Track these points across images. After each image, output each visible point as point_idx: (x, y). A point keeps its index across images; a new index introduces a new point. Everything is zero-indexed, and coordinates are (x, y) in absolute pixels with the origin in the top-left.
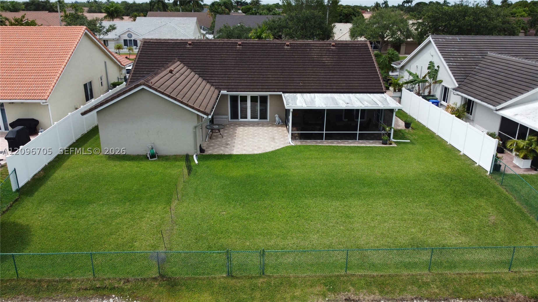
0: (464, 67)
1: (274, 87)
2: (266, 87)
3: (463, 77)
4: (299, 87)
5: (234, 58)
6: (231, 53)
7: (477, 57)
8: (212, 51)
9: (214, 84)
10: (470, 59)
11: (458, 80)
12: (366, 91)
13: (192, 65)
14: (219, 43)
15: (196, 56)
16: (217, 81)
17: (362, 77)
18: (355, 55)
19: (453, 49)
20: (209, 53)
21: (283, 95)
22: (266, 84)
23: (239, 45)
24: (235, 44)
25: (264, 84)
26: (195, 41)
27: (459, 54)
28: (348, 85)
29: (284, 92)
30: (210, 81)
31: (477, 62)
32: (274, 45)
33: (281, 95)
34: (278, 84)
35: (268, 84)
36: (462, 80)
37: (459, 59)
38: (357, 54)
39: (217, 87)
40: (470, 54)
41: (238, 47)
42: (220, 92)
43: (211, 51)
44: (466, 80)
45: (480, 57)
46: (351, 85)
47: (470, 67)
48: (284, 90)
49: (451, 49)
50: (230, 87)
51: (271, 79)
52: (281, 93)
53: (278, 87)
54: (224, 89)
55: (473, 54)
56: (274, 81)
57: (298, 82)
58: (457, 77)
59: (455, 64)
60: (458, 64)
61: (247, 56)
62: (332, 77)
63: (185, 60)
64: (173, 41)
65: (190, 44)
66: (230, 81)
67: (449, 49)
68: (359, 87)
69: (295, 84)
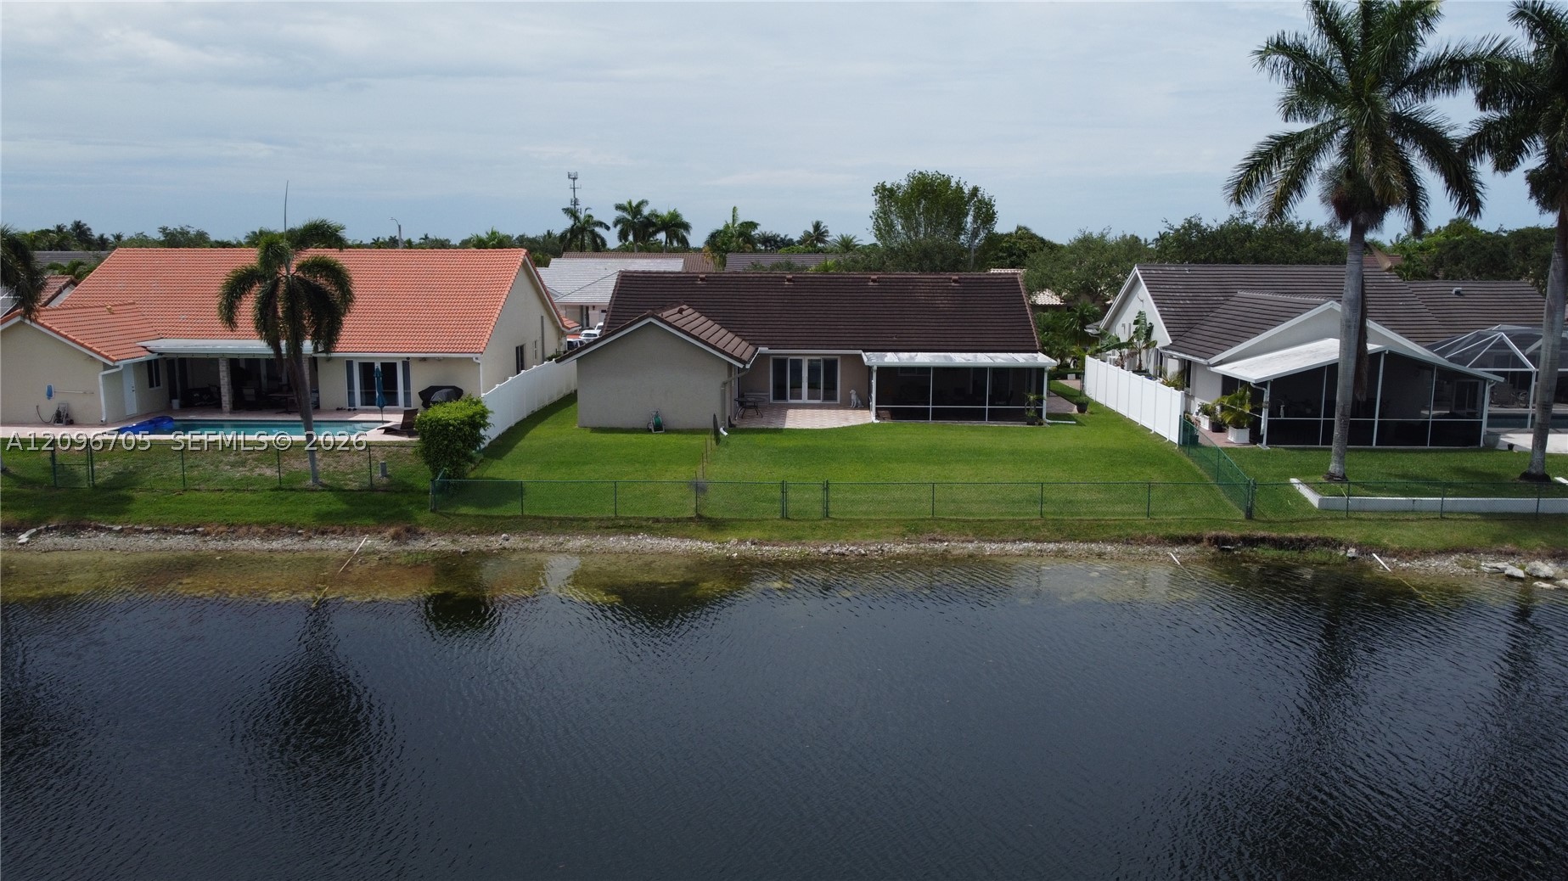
0: (1189, 314)
1: (849, 343)
2: (835, 343)
3: (1183, 330)
4: (891, 343)
5: (780, 301)
6: (774, 294)
7: (1215, 298)
8: (741, 290)
9: (747, 338)
10: (1201, 302)
11: (1172, 334)
12: (1006, 348)
13: (707, 311)
14: (753, 277)
15: (714, 297)
16: (751, 334)
17: (1003, 328)
18: (993, 295)
19: (1174, 287)
20: (735, 293)
21: (863, 354)
22: (835, 339)
23: (789, 280)
24: (781, 280)
25: (831, 339)
26: (711, 275)
27: (1184, 294)
28: (976, 340)
29: (865, 351)
30: (739, 334)
31: (1215, 306)
32: (850, 280)
33: (860, 355)
34: (856, 339)
35: (839, 339)
36: (1181, 333)
37: (1181, 302)
38: (997, 295)
39: (752, 342)
40: (1204, 295)
41: (786, 283)
42: (757, 349)
43: (738, 290)
44: (1188, 334)
45: (1222, 298)
46: (981, 340)
47: (1200, 314)
48: (866, 347)
49: (1171, 287)
50: (773, 342)
51: (843, 331)
52: (860, 352)
53: (855, 343)
54: (763, 345)
55: (1209, 295)
56: (848, 335)
57: (889, 335)
58: (1172, 329)
59: (1173, 309)
60: (1178, 310)
61: (802, 297)
62: (949, 328)
63: (695, 303)
64: (672, 275)
65: (702, 279)
66: (774, 334)
67: (1167, 287)
68: (995, 344)
69: (884, 339)
